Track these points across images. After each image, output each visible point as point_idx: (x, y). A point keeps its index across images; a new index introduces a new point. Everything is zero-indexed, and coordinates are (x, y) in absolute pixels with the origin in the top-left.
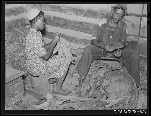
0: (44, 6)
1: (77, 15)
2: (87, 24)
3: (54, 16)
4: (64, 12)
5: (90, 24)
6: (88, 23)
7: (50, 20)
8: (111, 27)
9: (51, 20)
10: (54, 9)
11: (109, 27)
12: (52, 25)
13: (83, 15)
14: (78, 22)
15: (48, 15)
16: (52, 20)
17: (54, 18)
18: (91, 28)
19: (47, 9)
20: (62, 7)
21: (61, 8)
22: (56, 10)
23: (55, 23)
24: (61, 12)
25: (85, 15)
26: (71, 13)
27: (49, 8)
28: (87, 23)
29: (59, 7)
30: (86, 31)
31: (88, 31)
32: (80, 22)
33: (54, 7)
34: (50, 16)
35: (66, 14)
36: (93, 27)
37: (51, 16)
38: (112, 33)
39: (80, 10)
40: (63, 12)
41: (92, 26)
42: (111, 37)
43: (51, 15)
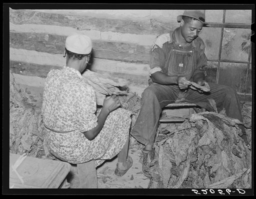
0: (27, 14)
1: (101, 31)
2: (122, 46)
3: (50, 33)
4: (74, 26)
5: (129, 45)
6: (125, 44)
7: (41, 42)
8: (180, 47)
9: (44, 42)
10: (52, 21)
11: (177, 47)
12: (46, 52)
13: (113, 29)
14: (105, 42)
15: (37, 32)
16: (46, 41)
17: (52, 37)
18: (131, 52)
19: (34, 21)
20: (69, 17)
21: (67, 18)
22: (56, 23)
23: (53, 48)
24: (66, 25)
25: (117, 28)
26: (88, 27)
27: (38, 19)
28: (122, 43)
29: (61, 17)
30: (120, 58)
31: (125, 59)
32: (109, 43)
33: (52, 17)
34: (41, 34)
35: (78, 29)
36: (136, 50)
37: (45, 34)
38: (183, 58)
39: (107, 20)
40: (71, 26)
41: (134, 48)
42: (181, 65)
43: (44, 32)
